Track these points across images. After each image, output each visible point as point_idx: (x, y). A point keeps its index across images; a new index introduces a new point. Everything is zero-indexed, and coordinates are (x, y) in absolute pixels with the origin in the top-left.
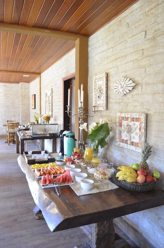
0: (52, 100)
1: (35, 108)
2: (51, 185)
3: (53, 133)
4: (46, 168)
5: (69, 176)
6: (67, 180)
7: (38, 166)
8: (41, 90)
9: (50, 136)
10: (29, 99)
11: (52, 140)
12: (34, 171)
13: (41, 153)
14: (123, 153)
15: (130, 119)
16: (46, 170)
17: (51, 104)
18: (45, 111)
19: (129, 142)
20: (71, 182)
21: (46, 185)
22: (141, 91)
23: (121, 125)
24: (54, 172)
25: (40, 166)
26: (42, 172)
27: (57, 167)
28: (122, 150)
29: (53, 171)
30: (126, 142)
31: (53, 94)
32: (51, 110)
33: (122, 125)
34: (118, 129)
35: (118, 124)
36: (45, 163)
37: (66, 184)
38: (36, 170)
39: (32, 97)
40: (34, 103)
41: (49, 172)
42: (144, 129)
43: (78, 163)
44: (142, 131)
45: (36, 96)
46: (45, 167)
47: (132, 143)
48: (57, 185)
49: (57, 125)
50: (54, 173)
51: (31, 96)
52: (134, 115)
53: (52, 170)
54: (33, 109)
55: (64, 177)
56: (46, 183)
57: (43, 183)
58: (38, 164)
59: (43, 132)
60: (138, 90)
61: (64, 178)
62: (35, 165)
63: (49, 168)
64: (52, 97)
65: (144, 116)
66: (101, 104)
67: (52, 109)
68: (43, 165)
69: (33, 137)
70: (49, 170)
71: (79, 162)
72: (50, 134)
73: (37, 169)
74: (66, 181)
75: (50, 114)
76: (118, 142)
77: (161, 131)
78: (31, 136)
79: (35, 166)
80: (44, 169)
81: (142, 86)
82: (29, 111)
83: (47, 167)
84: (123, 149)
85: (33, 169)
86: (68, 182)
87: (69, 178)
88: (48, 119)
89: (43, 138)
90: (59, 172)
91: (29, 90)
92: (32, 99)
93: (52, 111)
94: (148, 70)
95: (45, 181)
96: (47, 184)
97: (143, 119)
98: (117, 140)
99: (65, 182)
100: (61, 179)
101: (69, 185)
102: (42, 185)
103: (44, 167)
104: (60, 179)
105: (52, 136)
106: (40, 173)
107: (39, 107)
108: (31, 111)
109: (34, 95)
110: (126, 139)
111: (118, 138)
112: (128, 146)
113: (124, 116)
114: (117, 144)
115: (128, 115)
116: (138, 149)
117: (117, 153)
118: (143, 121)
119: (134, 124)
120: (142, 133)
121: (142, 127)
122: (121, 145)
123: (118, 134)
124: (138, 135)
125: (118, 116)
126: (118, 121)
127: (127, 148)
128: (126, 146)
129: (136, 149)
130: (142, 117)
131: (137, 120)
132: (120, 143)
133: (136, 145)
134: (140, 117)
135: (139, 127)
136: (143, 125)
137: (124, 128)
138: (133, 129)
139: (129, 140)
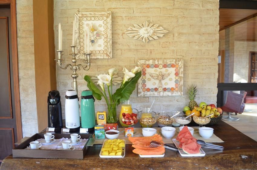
22: (173, 39)
23: (144, 74)
30: (156, 89)
33: (146, 74)
34: (141, 78)
42: (183, 74)
44: (180, 75)
47: (165, 90)
52: (168, 62)
60: (169, 37)
65: (182, 62)
77: (199, 73)
81: (173, 34)
94: (180, 20)
111: (142, 88)
112: (159, 93)
113: (153, 63)
114: (140, 95)
115: (158, 62)
116: (176, 93)
117: (136, 105)
118: (181, 66)
119: (167, 70)
120: (180, 77)
121: (180, 72)
122: (147, 95)
123: (140, 84)
124: (174, 80)
125: (140, 63)
126: (142, 70)
127: (159, 95)
128: (156, 94)
129: (172, 94)
130: (180, 63)
131: (173, 66)
132: (145, 93)
133: (172, 90)
134: (177, 63)
135: (176, 72)
136: (182, 70)
137: (150, 76)
138: (166, 75)
139: (160, 87)
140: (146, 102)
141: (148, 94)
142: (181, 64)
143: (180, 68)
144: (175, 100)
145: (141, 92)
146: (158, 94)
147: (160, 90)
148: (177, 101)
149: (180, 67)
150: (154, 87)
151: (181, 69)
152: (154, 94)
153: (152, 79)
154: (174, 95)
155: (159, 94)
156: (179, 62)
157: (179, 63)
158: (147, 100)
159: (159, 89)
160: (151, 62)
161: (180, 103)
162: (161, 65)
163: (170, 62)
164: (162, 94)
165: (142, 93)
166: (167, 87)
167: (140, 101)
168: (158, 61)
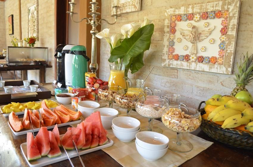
0: (38, 16)
1: (13, 33)
2: (56, 155)
3: (41, 60)
4: (35, 111)
5: (100, 128)
6: (96, 137)
7: (18, 107)
8: (22, 6)
9: (36, 65)
10: (4, 22)
11: (38, 71)
12: (7, 118)
13: (23, 84)
14: (174, 79)
15: (197, 17)
16: (37, 115)
17: (36, 22)
18: (27, 34)
19: (193, 58)
20: (105, 140)
21: (40, 156)
23: (173, 31)
24: (57, 118)
25: (21, 107)
26: (27, 119)
27: (59, 107)
28: (173, 73)
29: (53, 117)
30: (187, 58)
31: (40, 8)
32: (36, 31)
33: (176, 31)
34: (168, 37)
35: (166, 30)
36: (32, 101)
37: (95, 148)
38: (11, 116)
39: (9, 19)
40: (11, 26)
41: (44, 120)
42: (235, 30)
43: (106, 96)
44: (229, 33)
45: (14, 16)
46: (33, 108)
47: (201, 59)
48: (73, 154)
49: (47, 49)
50: (57, 120)
51: (7, 19)
52: (209, 7)
53: (51, 114)
54: (10, 35)
55: (87, 132)
56: (40, 152)
57: (33, 154)
58: (17, 102)
59: (26, 59)
61: (89, 134)
62: (11, 106)
63: (42, 110)
64: (38, 12)
65: (236, 5)
66: (129, 2)
67: (38, 29)
68: (27, 104)
69: (10, 66)
70: (43, 114)
71: (107, 94)
72: (36, 62)
73: (14, 114)
74: (95, 140)
75: (35, 35)
76: (167, 61)
78: (7, 65)
79: (9, 107)
80: (32, 113)
82: (6, 39)
83: (37, 108)
84: (176, 71)
85: (4, 115)
86: (99, 142)
87: (101, 131)
88: (32, 41)
89: (25, 68)
90: (67, 118)
91: (4, 11)
92: (9, 21)
93: (38, 32)
95: (37, 146)
96: (43, 154)
97: (235, 10)
98: (165, 57)
99: (92, 142)
100: (82, 137)
101: (100, 150)
102: (29, 159)
103: (31, 109)
104: (78, 136)
105: (39, 65)
106: (23, 124)
107: (19, 31)
108: (7, 38)
109: (11, 16)
110: (185, 54)
111: (167, 54)
112: (190, 64)
113: (184, 11)
114: (165, 64)
115: (193, 10)
116: (217, 68)
117: (162, 79)
118: (234, 14)
119: (208, 23)
120: (229, 37)
121: (230, 27)
122: (172, 65)
123: (166, 46)
124: (219, 42)
125: (168, 14)
126: (169, 24)
127: (189, 68)
128: (185, 64)
129: (211, 68)
130: (231, 8)
131: (217, 14)
132: (171, 62)
133: (212, 61)
134: (226, 7)
135: (222, 27)
136: (235, 21)
137: (181, 34)
138: (204, 32)
139: (193, 54)
140: (173, 76)
141: (175, 63)
142: (233, 10)
143: (231, 18)
144: (219, 82)
145: (165, 60)
146: (187, 65)
147: (192, 60)
148: (222, 84)
149: (231, 15)
150: (185, 53)
151: (232, 20)
152: (182, 65)
153: (184, 40)
154: (214, 70)
155: (189, 66)
156: (229, 6)
157: (228, 8)
158: (175, 74)
159: (190, 58)
160: (182, 11)
161: (226, 88)
162: (198, 14)
163: (213, 7)
164: (193, 66)
165: (167, 62)
166: (204, 55)
167: (166, 73)
168: (193, 8)
